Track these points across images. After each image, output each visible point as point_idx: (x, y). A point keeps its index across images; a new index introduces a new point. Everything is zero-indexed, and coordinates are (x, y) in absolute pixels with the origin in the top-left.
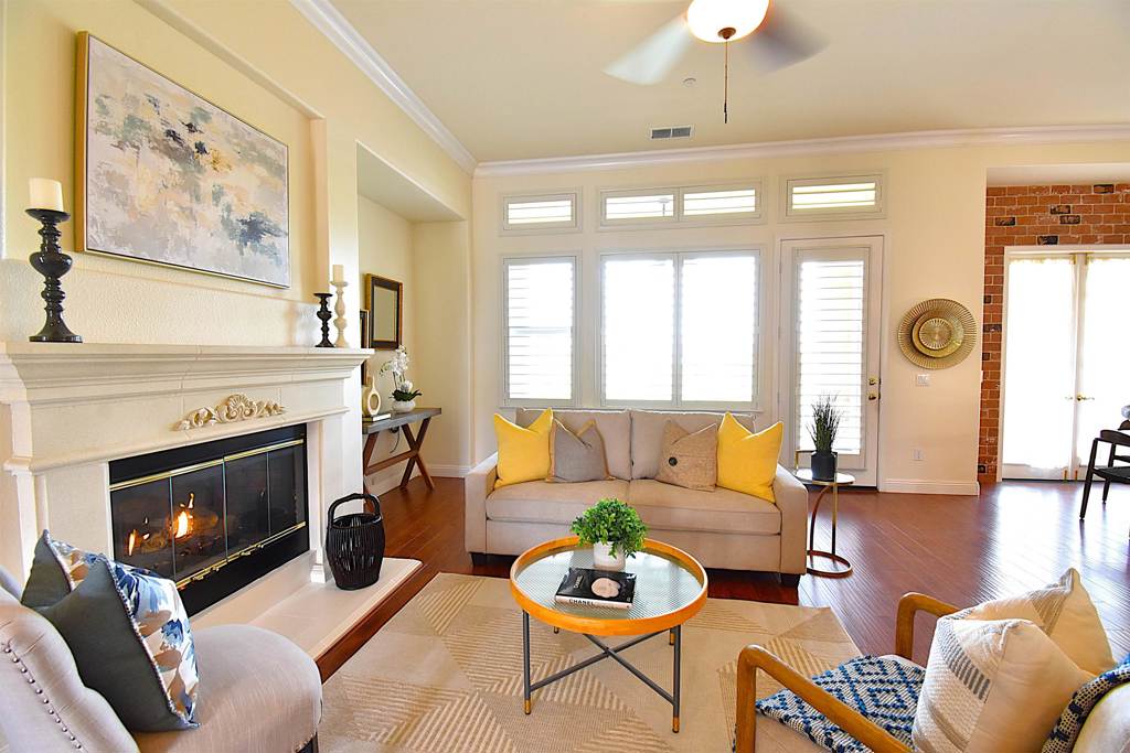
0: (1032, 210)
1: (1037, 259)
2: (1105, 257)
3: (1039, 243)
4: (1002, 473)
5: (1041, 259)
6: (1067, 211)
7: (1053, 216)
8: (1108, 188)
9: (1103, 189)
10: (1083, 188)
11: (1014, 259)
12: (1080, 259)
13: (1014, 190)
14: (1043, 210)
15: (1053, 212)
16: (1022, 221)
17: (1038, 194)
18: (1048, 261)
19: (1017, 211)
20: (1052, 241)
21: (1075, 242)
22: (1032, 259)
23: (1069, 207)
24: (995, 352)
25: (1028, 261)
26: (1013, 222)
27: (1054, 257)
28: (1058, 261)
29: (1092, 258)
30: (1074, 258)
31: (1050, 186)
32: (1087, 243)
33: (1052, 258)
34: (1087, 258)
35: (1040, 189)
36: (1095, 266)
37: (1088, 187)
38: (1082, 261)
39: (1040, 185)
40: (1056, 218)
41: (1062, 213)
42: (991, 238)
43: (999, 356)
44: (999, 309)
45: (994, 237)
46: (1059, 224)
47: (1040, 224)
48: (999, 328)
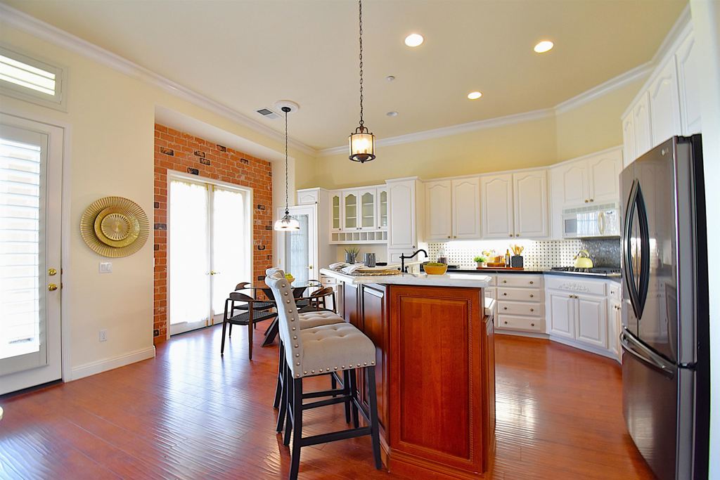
0: (184, 149)
1: (187, 183)
2: (223, 189)
3: (188, 172)
4: (171, 331)
5: (189, 183)
6: (203, 155)
8: (224, 148)
9: (221, 149)
10: (212, 145)
11: (173, 180)
12: (210, 187)
13: (175, 132)
14: (190, 151)
15: (196, 153)
16: (178, 154)
17: (187, 140)
18: (193, 186)
19: (174, 147)
20: (195, 172)
21: (208, 176)
22: (184, 182)
23: (204, 153)
24: (163, 245)
25: (181, 183)
26: (172, 153)
27: (197, 183)
28: (199, 187)
29: (216, 188)
30: (207, 187)
31: (194, 136)
32: (214, 178)
33: (195, 184)
34: (213, 188)
35: (189, 137)
36: (217, 193)
37: (214, 145)
38: (211, 189)
39: (188, 134)
40: (197, 158)
41: (200, 156)
42: (158, 161)
43: (165, 247)
44: (165, 213)
45: (160, 160)
46: (199, 163)
47: (188, 159)
48: (164, 226)
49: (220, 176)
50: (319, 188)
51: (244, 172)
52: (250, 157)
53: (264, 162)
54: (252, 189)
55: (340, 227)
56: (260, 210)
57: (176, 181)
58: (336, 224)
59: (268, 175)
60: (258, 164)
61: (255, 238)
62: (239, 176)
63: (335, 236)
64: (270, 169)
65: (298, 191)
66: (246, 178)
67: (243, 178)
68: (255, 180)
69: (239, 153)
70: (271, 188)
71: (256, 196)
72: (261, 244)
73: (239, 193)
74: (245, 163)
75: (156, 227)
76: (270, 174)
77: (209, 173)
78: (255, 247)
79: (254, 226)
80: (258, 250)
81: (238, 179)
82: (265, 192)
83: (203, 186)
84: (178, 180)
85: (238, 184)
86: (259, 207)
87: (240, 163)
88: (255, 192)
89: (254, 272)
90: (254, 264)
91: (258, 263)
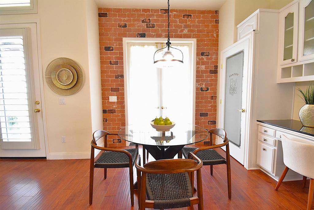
0: (134, 20)
1: (142, 45)
3: (138, 37)
6: (149, 21)
7: (143, 24)
8: (167, 11)
9: (164, 12)
10: (156, 11)
12: (159, 45)
13: (125, 10)
14: (138, 20)
15: (143, 21)
16: (130, 25)
17: (136, 13)
18: (146, 47)
19: (127, 21)
20: (143, 36)
22: (139, 45)
23: (149, 19)
24: (121, 88)
26: (125, 26)
27: (149, 44)
28: (150, 47)
30: (157, 46)
31: (141, 8)
32: (158, 37)
33: (148, 45)
34: (162, 45)
35: (137, 10)
37: (158, 10)
38: (160, 47)
39: (137, 8)
40: (144, 25)
41: (147, 22)
42: (116, 33)
43: (123, 89)
44: (122, 68)
45: (117, 33)
46: (146, 28)
47: (137, 27)
48: (122, 76)
49: (164, 34)
50: (258, 10)
51: (186, 26)
52: (194, 11)
53: (209, 12)
54: (195, 40)
55: (294, 57)
56: (204, 57)
57: (134, 45)
58: (288, 53)
59: (214, 23)
60: (202, 15)
61: (197, 81)
62: (182, 31)
63: (286, 71)
64: (218, 17)
66: (188, 31)
67: (186, 31)
68: (198, 31)
69: (181, 11)
70: (218, 36)
71: (199, 45)
72: (204, 86)
73: (186, 46)
74: (188, 18)
75: (117, 77)
76: (217, 22)
77: (154, 34)
78: (197, 89)
79: (197, 71)
80: (200, 91)
81: (180, 33)
82: (210, 39)
83: (153, 45)
84: (134, 44)
85: (181, 37)
86: (202, 54)
87: (183, 19)
88: (198, 41)
89: (196, 109)
90: (196, 103)
91: (201, 102)
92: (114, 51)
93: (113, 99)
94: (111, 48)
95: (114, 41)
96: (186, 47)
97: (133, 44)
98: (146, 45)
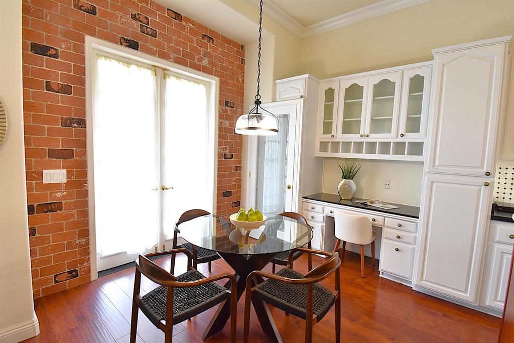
0: (114, 7)
1: (124, 62)
2: (178, 76)
3: (122, 44)
4: (98, 265)
5: (128, 62)
6: (145, 21)
7: (134, 22)
8: (178, 16)
9: (174, 16)
10: (160, 7)
11: (101, 56)
12: (160, 72)
14: (124, 11)
15: (134, 17)
16: (104, 15)
18: (133, 67)
19: (97, 2)
20: (133, 45)
21: (153, 53)
22: (119, 61)
23: (147, 18)
24: (80, 150)
25: (116, 62)
26: (93, 11)
27: (140, 64)
28: (142, 69)
29: (169, 75)
30: (155, 71)
32: (162, 58)
33: (138, 66)
34: (164, 73)
36: (171, 82)
37: (163, 8)
38: (162, 75)
40: (136, 24)
41: (141, 22)
42: (69, 20)
43: (85, 153)
44: (82, 103)
45: (72, 19)
46: (139, 32)
47: (122, 24)
48: (82, 123)
49: (173, 55)
50: (307, 76)
51: (207, 54)
52: (218, 35)
53: (235, 44)
54: (218, 79)
55: (333, 133)
56: (228, 108)
57: (106, 57)
58: (327, 128)
59: (239, 63)
60: (226, 45)
61: (220, 144)
62: (200, 60)
63: (324, 146)
64: (243, 55)
65: (277, 81)
66: (210, 63)
67: (205, 62)
68: (222, 68)
69: (200, 26)
70: (243, 81)
71: (223, 88)
72: (227, 152)
73: (201, 84)
74: (209, 41)
75: (67, 123)
76: (243, 61)
77: (155, 49)
78: (219, 155)
79: (220, 128)
80: (224, 159)
81: (198, 63)
82: (235, 84)
83: (148, 68)
84: (108, 56)
85: (199, 70)
86: (227, 104)
87: (202, 40)
88: (221, 83)
89: (218, 187)
90: (218, 176)
91: (224, 176)
92: (59, 59)
93: (56, 176)
94: (53, 52)
95: (59, 36)
96: (202, 86)
97: (106, 54)
98: (133, 64)
